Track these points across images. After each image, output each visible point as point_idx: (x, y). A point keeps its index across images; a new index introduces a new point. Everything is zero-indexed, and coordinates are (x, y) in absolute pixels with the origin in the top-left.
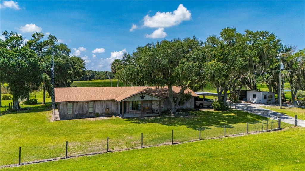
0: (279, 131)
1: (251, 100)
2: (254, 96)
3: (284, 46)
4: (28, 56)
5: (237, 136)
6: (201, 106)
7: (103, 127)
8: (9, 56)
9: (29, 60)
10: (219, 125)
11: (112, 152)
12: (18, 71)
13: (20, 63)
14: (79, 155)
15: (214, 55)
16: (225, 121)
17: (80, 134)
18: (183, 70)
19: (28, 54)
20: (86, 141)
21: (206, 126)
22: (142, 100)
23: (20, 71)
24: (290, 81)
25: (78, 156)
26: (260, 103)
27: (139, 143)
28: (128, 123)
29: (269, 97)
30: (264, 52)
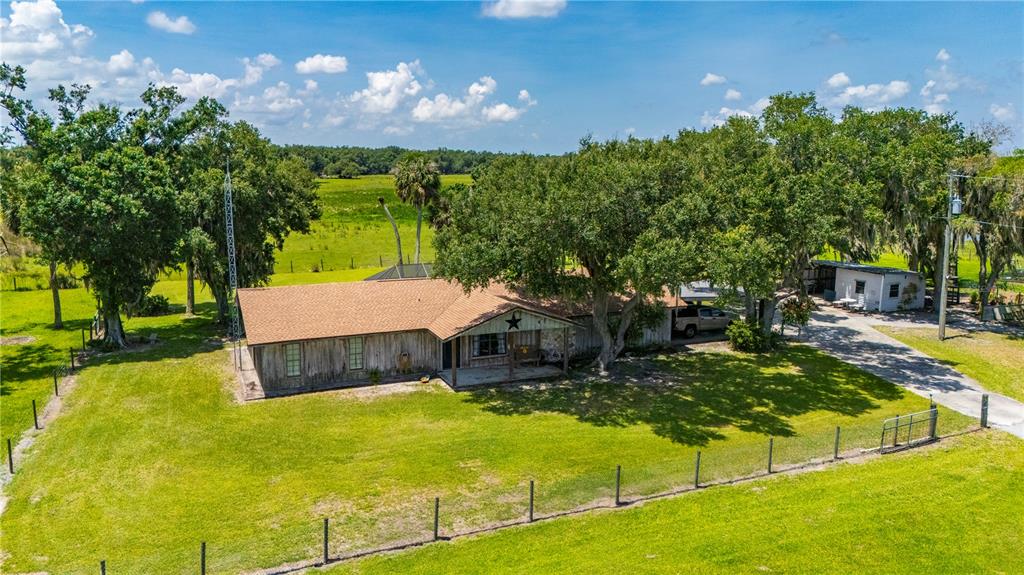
0: (929, 447)
1: (848, 299)
2: (860, 287)
3: (966, 135)
4: (147, 181)
5: (805, 470)
6: (690, 332)
7: (403, 432)
8: (86, 184)
9: (151, 194)
10: (749, 422)
11: (449, 539)
12: (118, 232)
13: (122, 206)
14: (359, 552)
15: (744, 202)
16: (766, 401)
17: (342, 462)
18: (648, 267)
19: (144, 175)
20: (367, 494)
21: (709, 424)
22: (511, 330)
23: (123, 231)
24: (978, 240)
25: (358, 556)
26: (876, 311)
27: (522, 504)
28: (475, 414)
29: (906, 291)
30: (900, 181)
